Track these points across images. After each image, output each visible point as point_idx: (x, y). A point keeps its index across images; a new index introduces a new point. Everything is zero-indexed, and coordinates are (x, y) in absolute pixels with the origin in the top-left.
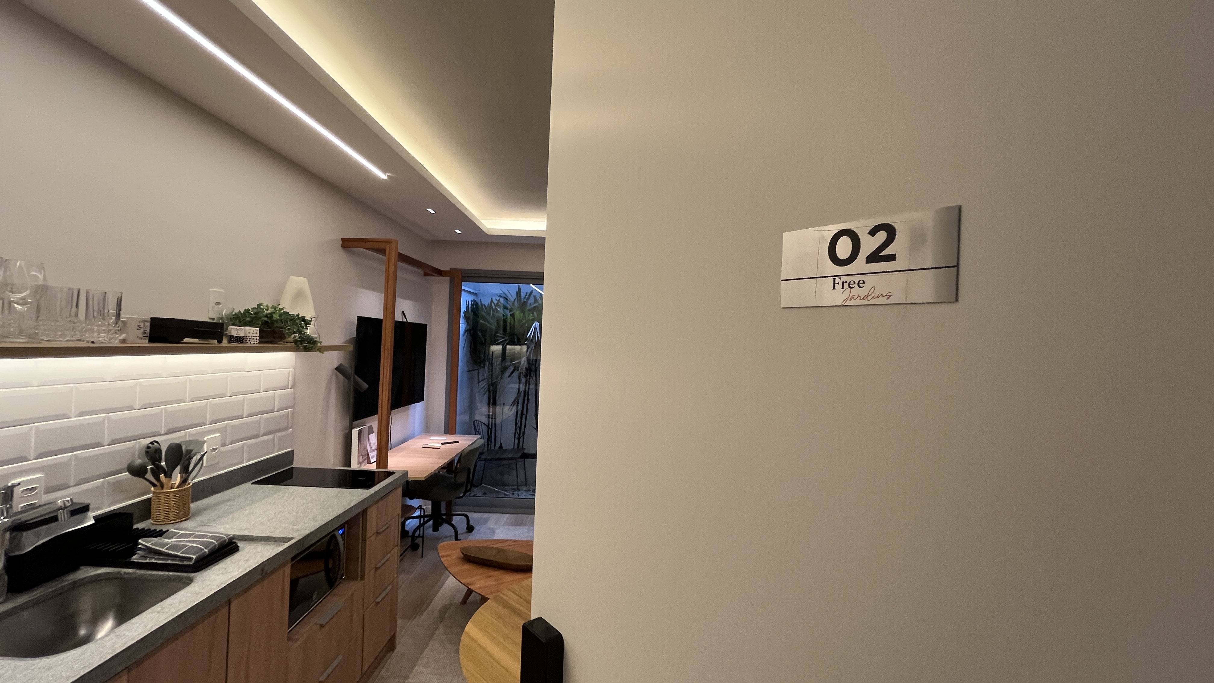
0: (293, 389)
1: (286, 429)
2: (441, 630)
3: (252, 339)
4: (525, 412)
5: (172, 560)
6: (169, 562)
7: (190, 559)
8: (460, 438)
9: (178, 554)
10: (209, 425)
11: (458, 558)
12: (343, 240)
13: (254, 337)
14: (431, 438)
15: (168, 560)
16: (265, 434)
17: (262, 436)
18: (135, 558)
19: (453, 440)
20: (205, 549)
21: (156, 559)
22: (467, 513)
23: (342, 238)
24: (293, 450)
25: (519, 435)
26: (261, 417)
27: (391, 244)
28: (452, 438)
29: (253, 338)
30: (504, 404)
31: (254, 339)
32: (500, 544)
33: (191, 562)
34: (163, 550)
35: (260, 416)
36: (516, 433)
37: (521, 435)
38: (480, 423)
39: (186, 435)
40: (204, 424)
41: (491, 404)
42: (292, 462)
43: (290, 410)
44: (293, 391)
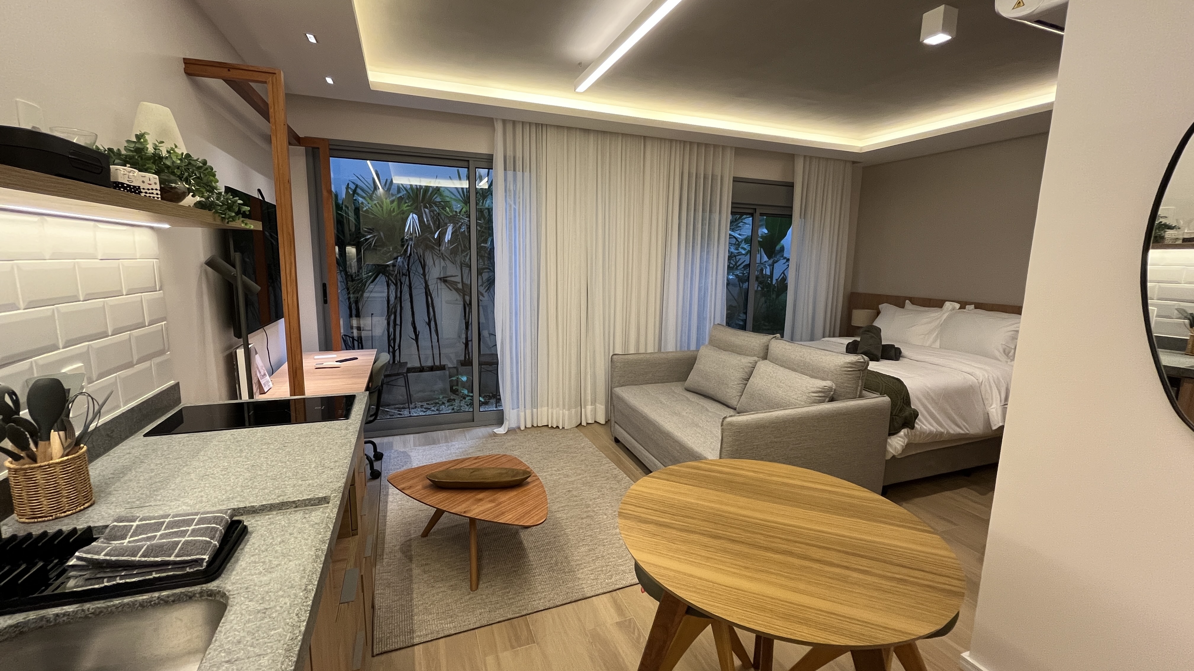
0: (161, 291)
1: (162, 352)
2: (416, 571)
3: (150, 193)
4: (398, 322)
5: (157, 572)
6: (155, 575)
7: (197, 562)
8: (359, 353)
9: (172, 558)
10: (64, 348)
11: (425, 488)
12: (187, 62)
13: (152, 189)
14: (316, 357)
15: (150, 573)
16: (140, 361)
17: (136, 364)
18: (72, 585)
19: (351, 356)
20: (212, 541)
21: (122, 577)
22: (372, 440)
23: (184, 59)
24: (178, 383)
25: (394, 348)
26: (130, 335)
27: (275, 76)
28: (349, 354)
29: (151, 191)
30: (372, 314)
31: (153, 193)
32: (461, 464)
33: (202, 567)
34: (137, 559)
35: (129, 332)
36: (393, 346)
37: (397, 347)
38: (348, 337)
39: (31, 368)
40: (55, 348)
41: (353, 315)
42: (178, 401)
43: (163, 323)
44: (162, 296)
